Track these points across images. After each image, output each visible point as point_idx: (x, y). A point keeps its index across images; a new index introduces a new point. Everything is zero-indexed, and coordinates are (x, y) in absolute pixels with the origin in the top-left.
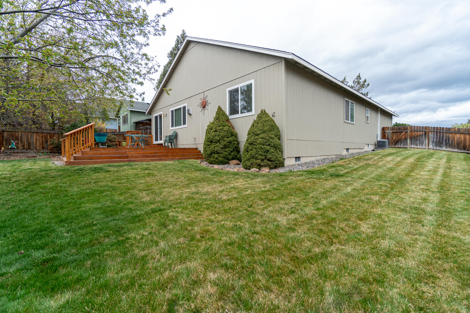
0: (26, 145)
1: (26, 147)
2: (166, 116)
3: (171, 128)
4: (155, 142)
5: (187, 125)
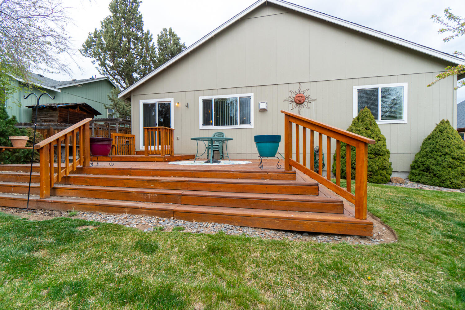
2: (187, 106)
3: (201, 126)
4: (142, 148)
5: (252, 125)
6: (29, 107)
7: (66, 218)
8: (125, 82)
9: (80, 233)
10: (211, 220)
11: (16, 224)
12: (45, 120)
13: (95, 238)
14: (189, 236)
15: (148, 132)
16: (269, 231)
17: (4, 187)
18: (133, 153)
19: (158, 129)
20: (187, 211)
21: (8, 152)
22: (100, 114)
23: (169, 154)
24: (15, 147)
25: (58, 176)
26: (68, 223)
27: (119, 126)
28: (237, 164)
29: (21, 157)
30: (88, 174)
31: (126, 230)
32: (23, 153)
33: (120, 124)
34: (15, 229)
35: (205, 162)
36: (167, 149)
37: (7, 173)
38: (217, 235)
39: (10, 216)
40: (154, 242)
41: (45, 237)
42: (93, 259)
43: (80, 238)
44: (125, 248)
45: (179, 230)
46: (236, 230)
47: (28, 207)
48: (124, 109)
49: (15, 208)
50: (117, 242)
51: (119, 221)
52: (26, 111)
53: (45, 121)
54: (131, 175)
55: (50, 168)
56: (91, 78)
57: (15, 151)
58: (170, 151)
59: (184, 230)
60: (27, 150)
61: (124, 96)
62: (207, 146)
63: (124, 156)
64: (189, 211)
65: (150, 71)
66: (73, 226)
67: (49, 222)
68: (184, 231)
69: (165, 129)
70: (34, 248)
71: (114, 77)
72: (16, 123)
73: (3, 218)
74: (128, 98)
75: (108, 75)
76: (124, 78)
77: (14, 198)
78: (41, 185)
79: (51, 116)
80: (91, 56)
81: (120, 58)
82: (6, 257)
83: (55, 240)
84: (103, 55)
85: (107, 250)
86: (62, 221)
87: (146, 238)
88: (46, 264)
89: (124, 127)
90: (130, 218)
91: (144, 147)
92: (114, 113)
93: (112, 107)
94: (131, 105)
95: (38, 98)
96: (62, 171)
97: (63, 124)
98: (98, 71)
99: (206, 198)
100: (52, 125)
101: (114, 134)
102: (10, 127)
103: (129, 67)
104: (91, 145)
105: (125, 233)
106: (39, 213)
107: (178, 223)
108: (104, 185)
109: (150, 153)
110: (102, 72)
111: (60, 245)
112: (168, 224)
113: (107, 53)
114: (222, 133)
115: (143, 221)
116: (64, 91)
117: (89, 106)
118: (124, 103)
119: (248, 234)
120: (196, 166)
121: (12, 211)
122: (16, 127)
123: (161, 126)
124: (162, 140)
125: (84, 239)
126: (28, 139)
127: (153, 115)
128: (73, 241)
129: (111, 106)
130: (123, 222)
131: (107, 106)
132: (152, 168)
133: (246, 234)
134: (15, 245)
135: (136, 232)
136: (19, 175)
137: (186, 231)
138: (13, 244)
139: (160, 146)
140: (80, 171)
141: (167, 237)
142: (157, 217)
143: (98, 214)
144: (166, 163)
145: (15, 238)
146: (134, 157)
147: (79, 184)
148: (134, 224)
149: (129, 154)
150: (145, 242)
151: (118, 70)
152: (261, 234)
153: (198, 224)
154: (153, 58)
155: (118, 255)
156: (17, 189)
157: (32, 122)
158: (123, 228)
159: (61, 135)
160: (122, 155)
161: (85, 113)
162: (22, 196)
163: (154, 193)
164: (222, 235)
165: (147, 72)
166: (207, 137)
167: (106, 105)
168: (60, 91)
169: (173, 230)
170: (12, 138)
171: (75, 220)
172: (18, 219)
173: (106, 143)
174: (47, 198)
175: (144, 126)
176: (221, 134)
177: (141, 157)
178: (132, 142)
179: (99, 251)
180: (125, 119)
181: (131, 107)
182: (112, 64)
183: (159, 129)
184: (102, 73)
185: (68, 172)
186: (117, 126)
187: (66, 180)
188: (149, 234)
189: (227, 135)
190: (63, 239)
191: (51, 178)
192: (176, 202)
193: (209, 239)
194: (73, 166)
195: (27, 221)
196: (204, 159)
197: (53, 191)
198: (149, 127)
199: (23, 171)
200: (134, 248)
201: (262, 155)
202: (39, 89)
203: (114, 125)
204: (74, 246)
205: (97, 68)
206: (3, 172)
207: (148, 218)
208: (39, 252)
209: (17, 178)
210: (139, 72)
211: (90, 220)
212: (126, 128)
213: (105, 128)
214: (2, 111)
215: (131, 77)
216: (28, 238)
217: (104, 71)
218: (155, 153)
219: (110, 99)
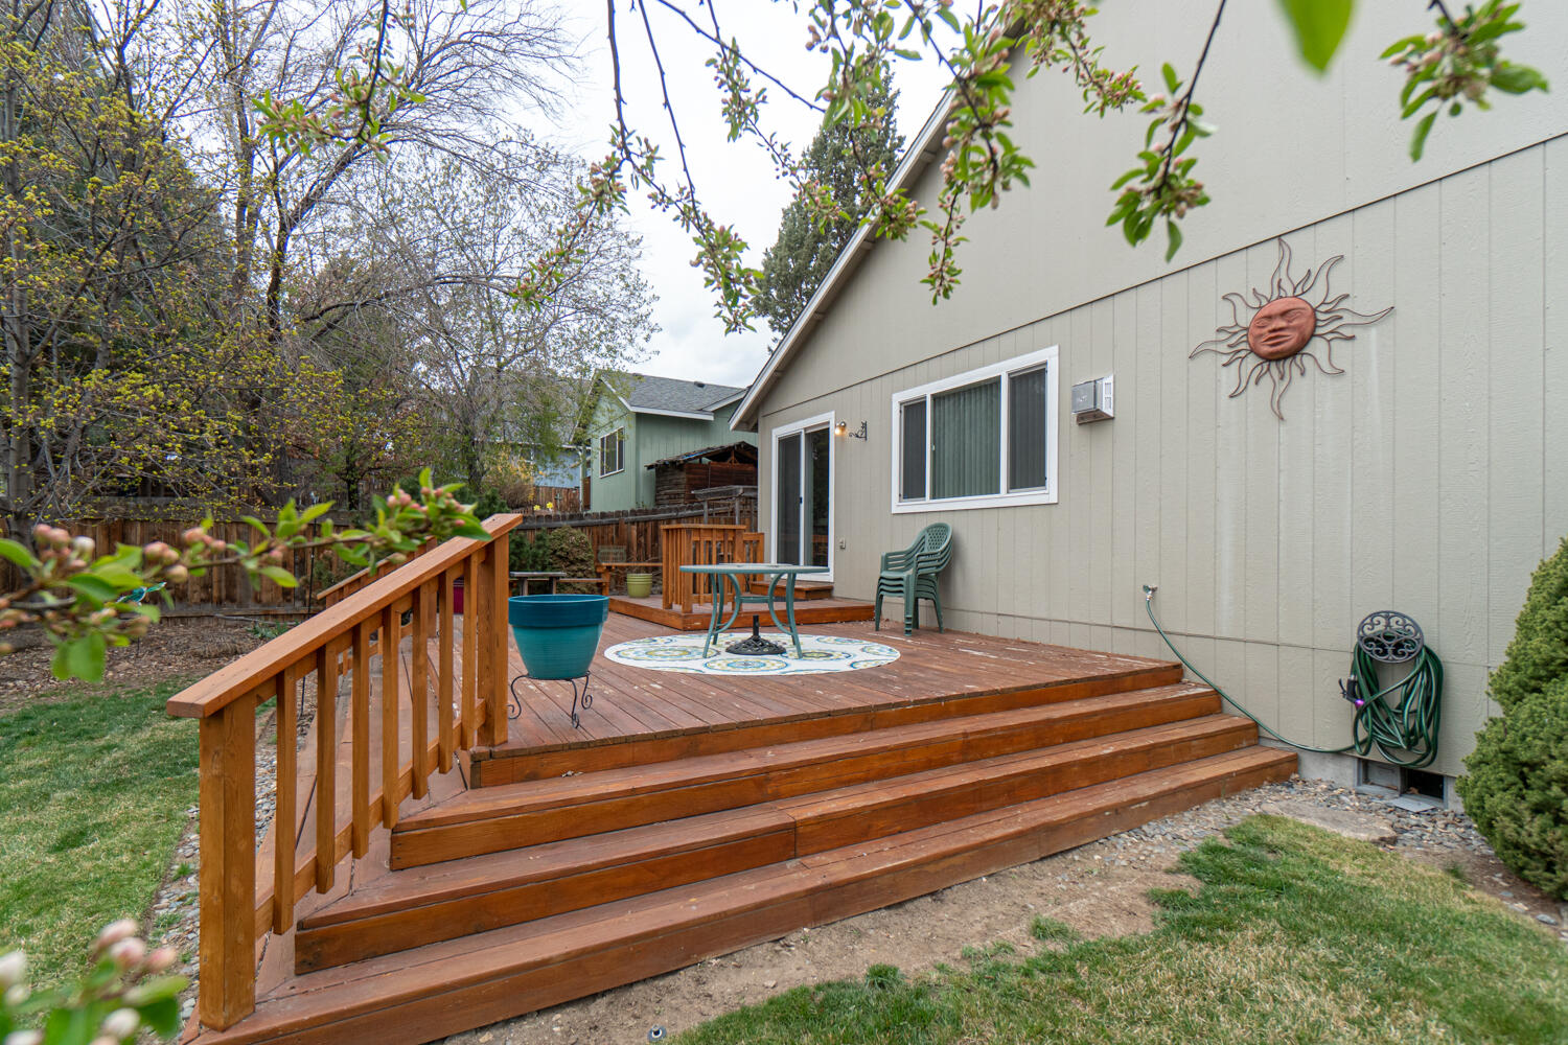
0: (219, 581)
1: (215, 594)
3: (896, 503)
5: (1050, 491)
6: (650, 467)
79: (677, 485)
161: (750, 468)
168: (711, 418)
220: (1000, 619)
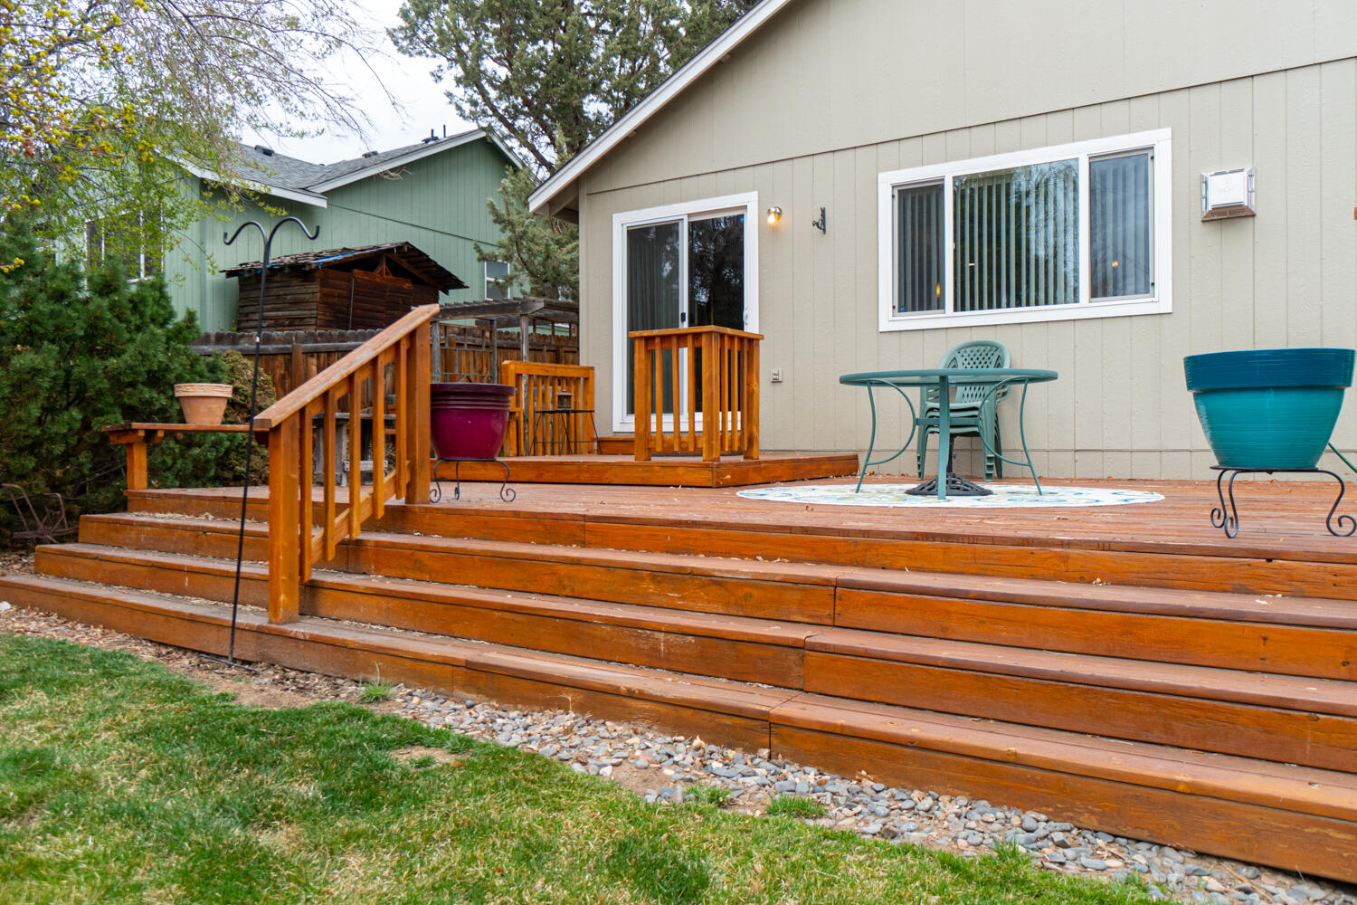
2: (821, 225)
3: (888, 318)
4: (621, 422)
5: (1163, 297)
6: (230, 274)
7: (354, 706)
8: (553, 142)
9: (405, 775)
10: (953, 785)
11: (200, 714)
12: (276, 319)
13: (457, 803)
14: (849, 850)
15: (650, 354)
16: (1288, 881)
17: (163, 573)
18: (583, 446)
19: (690, 339)
20: (836, 726)
21: (172, 444)
22: (458, 284)
23: (739, 453)
24: (191, 426)
25: (325, 539)
26: (362, 727)
27: (531, 329)
28: (1082, 504)
29: (208, 461)
30: (426, 533)
31: (571, 786)
32: (215, 445)
33: (535, 321)
34: (200, 731)
35: (910, 492)
36: (729, 428)
37: (172, 522)
38: (986, 861)
39: (182, 682)
40: (692, 857)
41: (292, 775)
42: (454, 888)
43: (407, 797)
44: (572, 865)
45: (798, 815)
46: (1089, 849)
47: (232, 652)
48: (548, 257)
49: (194, 651)
50: (541, 831)
51: (543, 743)
52: (221, 290)
53: (278, 324)
54: (584, 544)
55: (302, 503)
56: (427, 141)
57: (190, 440)
58: (741, 439)
59: (821, 815)
60: (224, 435)
61: (551, 203)
62: (917, 416)
63: (548, 459)
64: (842, 727)
65: (656, 81)
66: (380, 744)
67: (301, 716)
68: (823, 822)
69: (722, 335)
70: (258, 812)
71: (510, 127)
72: (196, 335)
73: (164, 687)
74: (566, 209)
75: (489, 119)
76: (549, 122)
77: (191, 615)
78: (271, 571)
79: (296, 303)
80: (429, 52)
81: (534, 40)
82: (178, 831)
83: (325, 792)
84: (472, 40)
85: (504, 859)
86: (341, 719)
87: (656, 833)
88: (299, 884)
89: (548, 333)
90: (584, 731)
91: (632, 418)
92: (512, 278)
93: (503, 250)
94: (577, 238)
95: (268, 237)
96: (338, 520)
97: (336, 332)
98: (453, 106)
99: (927, 671)
100: (301, 340)
101: (512, 367)
102: (177, 352)
103: (572, 76)
104: (435, 414)
105: (568, 794)
106: (268, 677)
107: (790, 777)
108: (482, 584)
109: (659, 449)
110: (467, 107)
111: (341, 812)
112: (750, 781)
113: (487, 29)
114: (995, 348)
115: (638, 753)
116: (337, 202)
117: (421, 254)
118: (549, 230)
119: (1158, 884)
120: (867, 511)
121: (187, 662)
122: (196, 349)
123: (701, 323)
124: (710, 389)
125: (419, 802)
126: (230, 396)
127: (665, 274)
128: (382, 805)
129: (501, 246)
130: (557, 746)
131: (487, 250)
132: (671, 516)
133: (1147, 878)
134: (201, 793)
135: (611, 797)
136: (205, 530)
137: (831, 822)
138: (197, 786)
139: (699, 416)
140: (396, 519)
141: (748, 838)
142: (698, 741)
143: (462, 701)
144: (726, 492)
145: (201, 764)
146: (590, 465)
147: (394, 573)
148: (604, 760)
149: (569, 452)
150: (654, 851)
151: (527, 93)
152: (1242, 895)
153: (884, 794)
154: (664, 19)
155: (549, 889)
156: (198, 582)
157: (238, 330)
158: (559, 775)
159: (336, 378)
160: (544, 454)
161: (407, 285)
162: (215, 609)
163: (684, 632)
164: (1015, 868)
165: (642, 86)
166: (918, 367)
167: (483, 247)
168: (322, 203)
169: (772, 811)
170: (184, 390)
171: (384, 720)
172: (205, 693)
173: (484, 405)
174: (291, 621)
175: (632, 325)
176: (989, 351)
177: (620, 465)
178: (580, 400)
179: (474, 858)
180: (553, 301)
181: (576, 248)
182: (503, 73)
183: (697, 336)
184: (467, 113)
185: (356, 524)
186: (524, 329)
187: (351, 554)
188: (666, 813)
189: (1019, 357)
190: (348, 790)
191: (302, 546)
192: (779, 681)
193: (948, 877)
194: (374, 500)
195: (233, 704)
196: (903, 478)
197: (311, 596)
198: (656, 332)
199: (217, 514)
200: (608, 866)
201: (1232, 457)
202: (261, 204)
203: (510, 330)
204: (388, 824)
205: (449, 95)
206: (158, 515)
207: (658, 742)
208: (275, 830)
209: (198, 540)
210: (609, 92)
211: (434, 723)
212: (559, 338)
213: (478, 341)
214: (157, 293)
215: (576, 118)
216: (238, 772)
217: (474, 103)
218: (676, 449)
219: (495, 221)
220: (1078, 456)
